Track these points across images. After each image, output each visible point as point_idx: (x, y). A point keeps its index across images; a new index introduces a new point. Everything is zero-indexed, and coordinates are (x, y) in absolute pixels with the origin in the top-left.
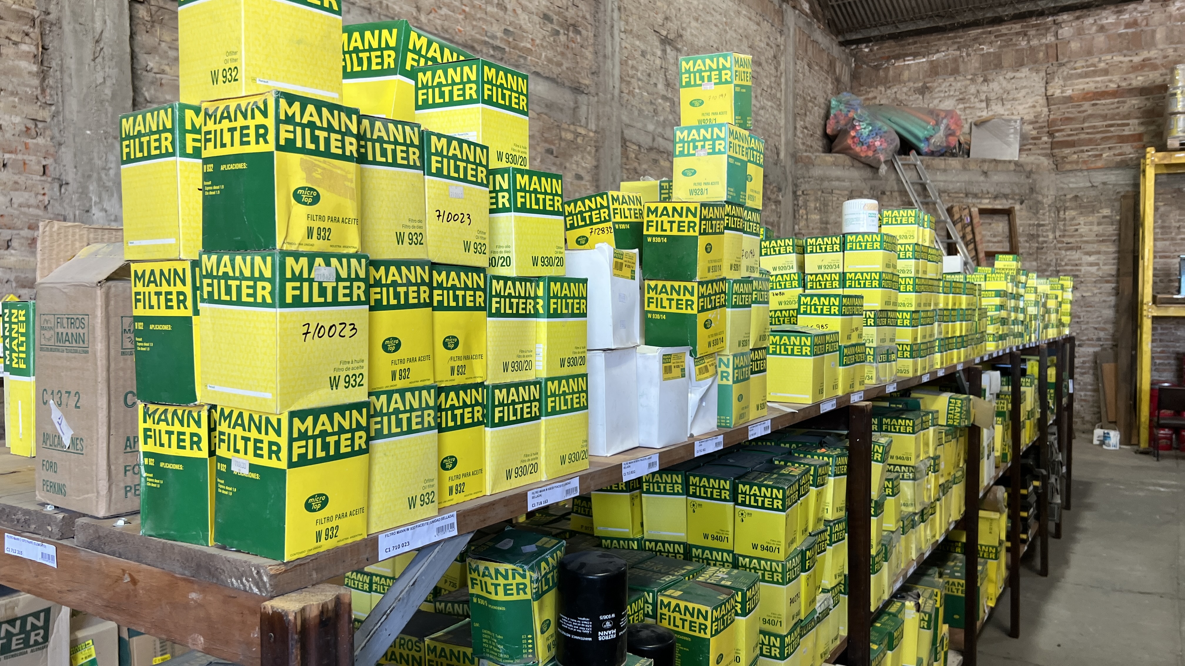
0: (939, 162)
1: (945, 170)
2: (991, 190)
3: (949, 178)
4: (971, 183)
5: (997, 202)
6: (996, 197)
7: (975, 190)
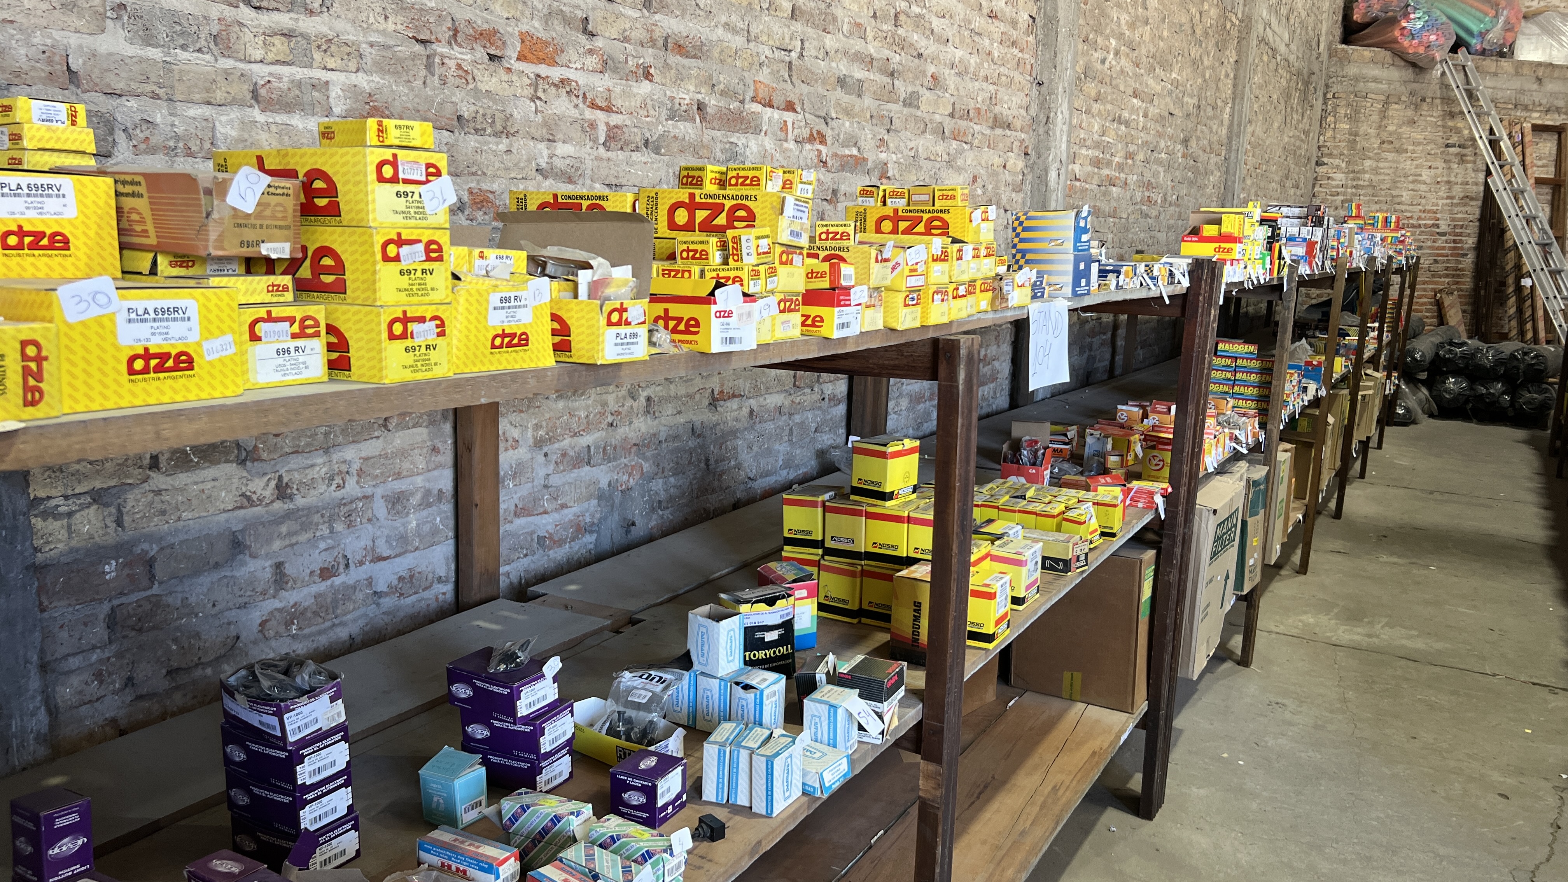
0: (1489, 64)
1: (1496, 74)
2: (1544, 101)
3: (1499, 84)
4: (1522, 91)
5: (1548, 117)
6: (1548, 111)
7: (1526, 100)
